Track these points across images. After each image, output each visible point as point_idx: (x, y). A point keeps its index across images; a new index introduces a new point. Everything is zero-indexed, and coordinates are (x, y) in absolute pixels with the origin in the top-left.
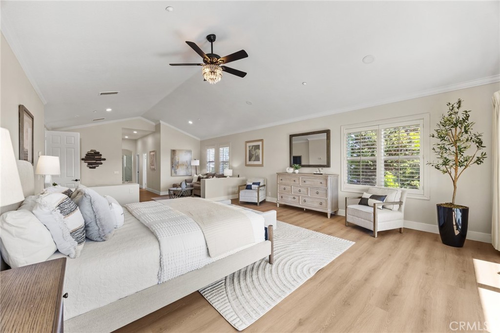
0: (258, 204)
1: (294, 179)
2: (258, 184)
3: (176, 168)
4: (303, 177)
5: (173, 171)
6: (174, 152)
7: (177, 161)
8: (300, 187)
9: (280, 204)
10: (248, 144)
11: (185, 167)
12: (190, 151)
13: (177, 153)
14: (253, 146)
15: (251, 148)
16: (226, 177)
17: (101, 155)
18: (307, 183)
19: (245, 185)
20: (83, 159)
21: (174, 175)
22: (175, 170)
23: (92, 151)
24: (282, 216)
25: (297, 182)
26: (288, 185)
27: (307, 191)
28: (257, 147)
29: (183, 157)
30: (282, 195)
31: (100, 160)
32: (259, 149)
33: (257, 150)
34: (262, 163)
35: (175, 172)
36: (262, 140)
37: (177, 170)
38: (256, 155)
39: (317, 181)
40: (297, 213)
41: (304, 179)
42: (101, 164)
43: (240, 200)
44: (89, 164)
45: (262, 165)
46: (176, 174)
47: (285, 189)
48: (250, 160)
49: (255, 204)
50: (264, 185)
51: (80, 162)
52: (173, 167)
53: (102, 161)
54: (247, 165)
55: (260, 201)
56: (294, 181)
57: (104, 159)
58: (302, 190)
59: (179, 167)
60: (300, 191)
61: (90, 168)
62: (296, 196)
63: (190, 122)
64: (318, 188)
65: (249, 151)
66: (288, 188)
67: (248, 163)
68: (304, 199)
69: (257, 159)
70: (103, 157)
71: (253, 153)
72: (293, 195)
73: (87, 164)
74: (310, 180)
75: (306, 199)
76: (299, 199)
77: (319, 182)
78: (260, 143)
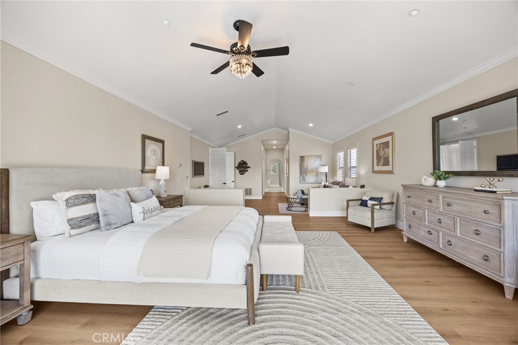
0: (373, 230)
1: (430, 197)
2: (379, 200)
3: (305, 175)
4: (446, 195)
5: (301, 178)
6: (302, 158)
7: (306, 167)
8: (440, 213)
9: (408, 238)
10: (375, 141)
11: (314, 174)
12: (320, 157)
13: (306, 159)
14: (381, 144)
15: (379, 147)
16: (348, 187)
17: (247, 164)
18: (455, 207)
19: (361, 200)
20: (236, 168)
21: (303, 182)
22: (303, 176)
23: (242, 161)
24: (392, 258)
25: (434, 204)
26: (419, 207)
27: (455, 224)
28: (386, 144)
29: (311, 163)
30: (410, 223)
31: (247, 168)
32: (388, 147)
33: (386, 149)
34: (393, 168)
35: (304, 179)
36: (391, 134)
37: (306, 177)
38: (385, 156)
39: (478, 207)
40: (435, 262)
41: (449, 200)
42: (247, 171)
43: (349, 220)
44: (240, 171)
45: (391, 172)
46: (305, 181)
47: (414, 213)
48: (378, 165)
49: (369, 229)
50: (392, 203)
51: (235, 170)
52: (301, 174)
53: (248, 169)
54: (374, 172)
55: (375, 227)
56: (430, 201)
57: (249, 167)
58: (445, 220)
59: (308, 174)
60: (440, 221)
61: (241, 174)
62: (433, 229)
63: (311, 125)
64: (477, 223)
65: (377, 151)
66: (419, 212)
67: (377, 168)
68: (448, 238)
69: (386, 163)
70: (248, 165)
71: (382, 154)
72: (427, 227)
73: (238, 171)
74: (461, 202)
75: (453, 241)
76: (438, 237)
77: (481, 210)
78: (389, 139)
